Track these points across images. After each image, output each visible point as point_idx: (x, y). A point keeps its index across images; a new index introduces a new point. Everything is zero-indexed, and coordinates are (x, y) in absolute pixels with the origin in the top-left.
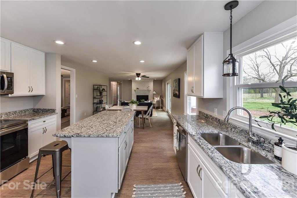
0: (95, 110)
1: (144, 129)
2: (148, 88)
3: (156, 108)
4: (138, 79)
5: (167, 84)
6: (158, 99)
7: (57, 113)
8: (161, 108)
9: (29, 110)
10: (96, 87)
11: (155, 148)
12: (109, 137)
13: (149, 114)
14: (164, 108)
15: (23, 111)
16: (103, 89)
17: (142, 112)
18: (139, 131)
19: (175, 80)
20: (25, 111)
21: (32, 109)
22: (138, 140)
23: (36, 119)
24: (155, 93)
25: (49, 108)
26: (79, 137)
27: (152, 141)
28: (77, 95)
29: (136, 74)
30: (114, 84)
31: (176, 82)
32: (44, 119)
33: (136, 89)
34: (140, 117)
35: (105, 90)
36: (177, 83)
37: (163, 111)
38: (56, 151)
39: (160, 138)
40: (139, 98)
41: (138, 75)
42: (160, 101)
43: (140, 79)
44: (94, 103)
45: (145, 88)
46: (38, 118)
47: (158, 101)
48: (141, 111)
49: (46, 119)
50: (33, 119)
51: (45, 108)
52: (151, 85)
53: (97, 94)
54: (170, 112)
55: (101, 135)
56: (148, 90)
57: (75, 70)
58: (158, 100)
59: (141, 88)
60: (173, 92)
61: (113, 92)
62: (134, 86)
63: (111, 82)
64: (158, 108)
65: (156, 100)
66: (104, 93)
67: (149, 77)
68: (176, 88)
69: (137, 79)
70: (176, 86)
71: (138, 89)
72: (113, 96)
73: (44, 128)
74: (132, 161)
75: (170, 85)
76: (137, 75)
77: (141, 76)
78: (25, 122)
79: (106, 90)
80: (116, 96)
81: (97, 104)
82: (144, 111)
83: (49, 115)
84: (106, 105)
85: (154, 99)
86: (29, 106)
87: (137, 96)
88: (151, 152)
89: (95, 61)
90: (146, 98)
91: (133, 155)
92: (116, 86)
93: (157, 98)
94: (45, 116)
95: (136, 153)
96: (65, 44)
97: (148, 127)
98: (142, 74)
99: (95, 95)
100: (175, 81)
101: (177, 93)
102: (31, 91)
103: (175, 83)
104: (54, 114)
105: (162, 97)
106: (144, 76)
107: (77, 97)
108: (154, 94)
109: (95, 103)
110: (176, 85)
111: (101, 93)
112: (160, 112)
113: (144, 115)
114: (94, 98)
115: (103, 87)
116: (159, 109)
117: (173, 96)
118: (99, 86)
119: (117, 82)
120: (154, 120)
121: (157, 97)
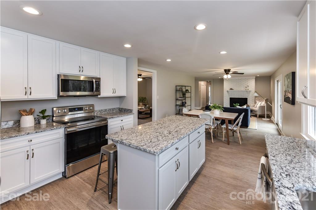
0: (178, 112)
1: (229, 144)
2: (247, 89)
3: (258, 116)
4: (227, 77)
5: (278, 81)
6: (263, 103)
7: (134, 114)
8: (267, 118)
9: (116, 109)
10: (179, 87)
11: (235, 178)
12: (146, 151)
13: (237, 125)
14: (273, 117)
15: (111, 110)
16: (187, 90)
17: (227, 121)
18: (221, 147)
19: (287, 75)
20: (113, 109)
21: (118, 108)
22: (216, 158)
23: (115, 118)
24: (256, 95)
25: (129, 109)
26: (122, 144)
27: (236, 165)
28: (158, 96)
29: (224, 70)
30: (202, 84)
31: (289, 78)
32: (121, 118)
33: (229, 90)
34: (224, 127)
35: (188, 91)
36: (290, 80)
37: (271, 122)
38: (110, 153)
39: (250, 165)
40: (233, 101)
41: (227, 71)
42: (265, 106)
43: (229, 76)
44: (176, 105)
45: (243, 89)
46: (116, 117)
47: (262, 108)
48: (224, 120)
49: (123, 118)
50: (112, 118)
51: (126, 108)
52: (252, 85)
53: (180, 95)
54: (280, 125)
55: (140, 147)
56: (247, 91)
57: (156, 71)
58: (262, 105)
59: (235, 89)
60: (284, 94)
61: (201, 94)
62: (226, 86)
63: (199, 82)
64: (262, 116)
65: (258, 106)
66: (188, 95)
67: (243, 74)
68: (288, 87)
69: (225, 76)
70: (288, 85)
71: (231, 89)
72: (202, 97)
73: (122, 126)
74: (195, 187)
75: (281, 83)
76: (225, 72)
77: (231, 73)
78: (106, 119)
79: (190, 91)
80: (205, 97)
81: (180, 106)
82: (229, 120)
83: (126, 115)
84: (185, 108)
85: (255, 103)
86: (116, 105)
87: (230, 98)
88: (227, 183)
89: (169, 60)
90: (244, 101)
91: (200, 179)
92: (205, 87)
93: (260, 103)
94: (123, 115)
95: (205, 176)
96: (132, 46)
97: (236, 142)
98: (233, 70)
99: (178, 96)
100: (287, 77)
101: (290, 96)
102: (114, 92)
103: (287, 80)
104: (130, 115)
105: (269, 101)
106: (235, 73)
107: (158, 98)
108: (256, 97)
109: (178, 105)
110: (289, 82)
111: (184, 94)
112: (263, 124)
113: (229, 125)
114: (177, 100)
115: (187, 88)
116: (263, 119)
117: (284, 101)
118: (181, 87)
119: (207, 82)
120: (250, 134)
121: (260, 100)
